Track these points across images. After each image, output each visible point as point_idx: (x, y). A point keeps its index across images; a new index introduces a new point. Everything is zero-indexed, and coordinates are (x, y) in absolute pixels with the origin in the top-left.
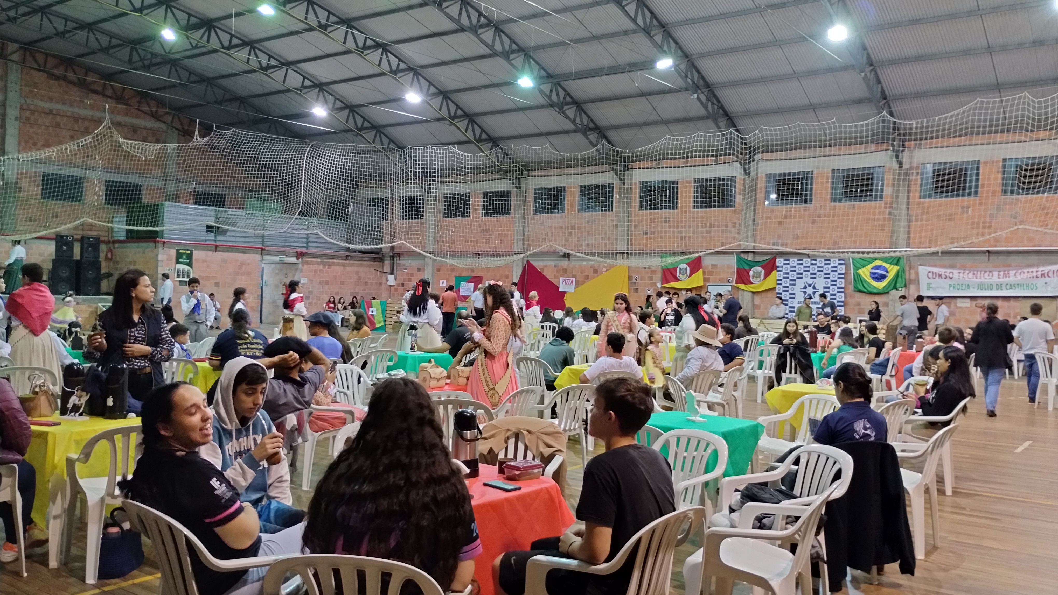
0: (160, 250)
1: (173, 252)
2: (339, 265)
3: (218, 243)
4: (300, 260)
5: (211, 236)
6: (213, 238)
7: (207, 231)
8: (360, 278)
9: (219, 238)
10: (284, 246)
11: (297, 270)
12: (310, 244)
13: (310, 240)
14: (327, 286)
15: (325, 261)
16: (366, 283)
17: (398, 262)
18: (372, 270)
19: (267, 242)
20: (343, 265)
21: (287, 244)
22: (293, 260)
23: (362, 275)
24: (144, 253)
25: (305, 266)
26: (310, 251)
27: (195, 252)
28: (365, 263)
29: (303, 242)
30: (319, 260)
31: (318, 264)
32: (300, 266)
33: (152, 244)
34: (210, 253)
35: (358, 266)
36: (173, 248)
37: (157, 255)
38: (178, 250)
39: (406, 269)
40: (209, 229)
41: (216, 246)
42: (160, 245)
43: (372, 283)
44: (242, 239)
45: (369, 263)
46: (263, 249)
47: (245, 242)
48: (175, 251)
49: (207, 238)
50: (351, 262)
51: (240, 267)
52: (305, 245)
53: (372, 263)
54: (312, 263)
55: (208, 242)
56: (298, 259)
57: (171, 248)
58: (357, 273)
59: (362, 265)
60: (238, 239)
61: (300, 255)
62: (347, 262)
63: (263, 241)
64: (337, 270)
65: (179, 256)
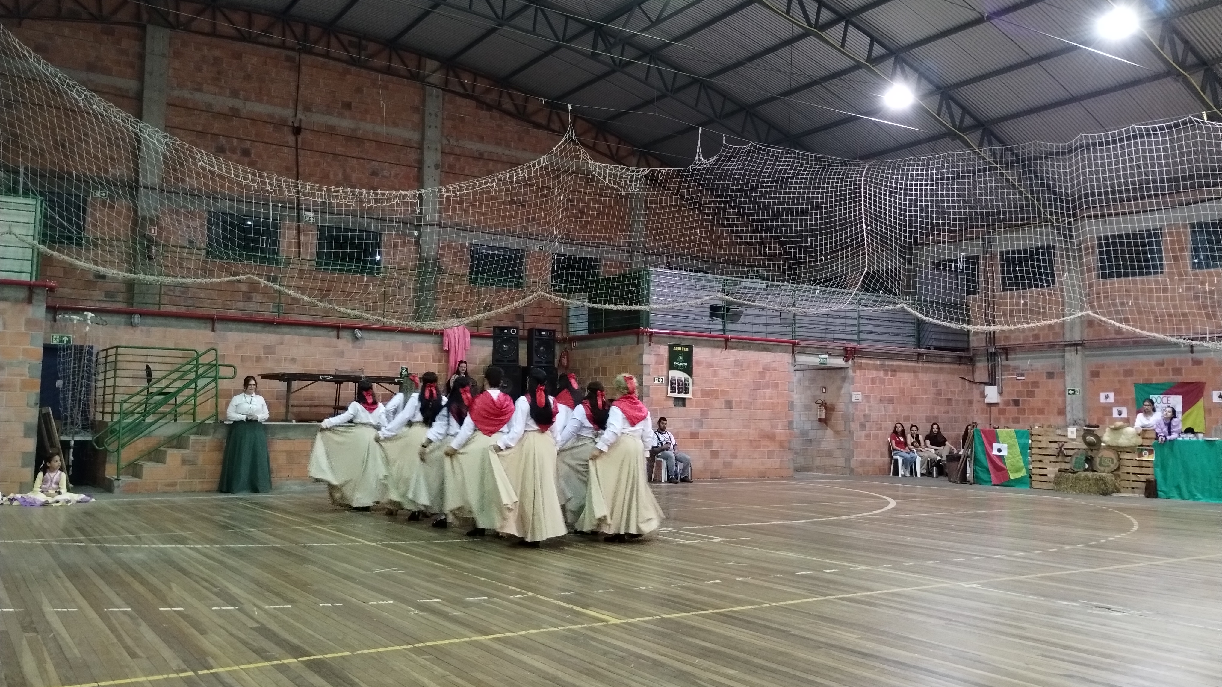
0: (646, 345)
1: (664, 350)
2: (908, 370)
3: (729, 335)
4: (850, 362)
5: (717, 324)
6: (721, 327)
7: (712, 316)
8: (939, 393)
9: (729, 326)
10: (825, 339)
11: (844, 379)
12: (863, 336)
13: (862, 328)
14: (891, 407)
15: (887, 363)
16: (949, 400)
17: (1005, 363)
18: (956, 378)
19: (800, 332)
20: (914, 371)
21: (828, 336)
22: (839, 362)
23: (943, 387)
24: (618, 353)
25: (858, 372)
26: (864, 345)
27: (695, 350)
28: (946, 366)
29: (852, 332)
30: (878, 362)
31: (876, 368)
32: (850, 372)
33: (632, 338)
34: (718, 351)
35: (936, 371)
36: (664, 343)
37: (641, 356)
38: (671, 347)
39: (1022, 375)
40: (714, 311)
41: (727, 340)
42: (645, 338)
43: (958, 401)
44: (762, 329)
45: (952, 366)
46: (795, 345)
47: (767, 333)
48: (667, 347)
49: (712, 327)
50: (926, 365)
51: (762, 374)
52: (855, 337)
53: (956, 366)
54: (867, 367)
55: (713, 334)
56: (846, 361)
57: (659, 343)
58: (935, 384)
59: (942, 370)
60: (756, 328)
61: (849, 354)
62: (920, 365)
63: (793, 332)
64: (906, 378)
65: (673, 356)
